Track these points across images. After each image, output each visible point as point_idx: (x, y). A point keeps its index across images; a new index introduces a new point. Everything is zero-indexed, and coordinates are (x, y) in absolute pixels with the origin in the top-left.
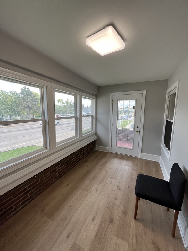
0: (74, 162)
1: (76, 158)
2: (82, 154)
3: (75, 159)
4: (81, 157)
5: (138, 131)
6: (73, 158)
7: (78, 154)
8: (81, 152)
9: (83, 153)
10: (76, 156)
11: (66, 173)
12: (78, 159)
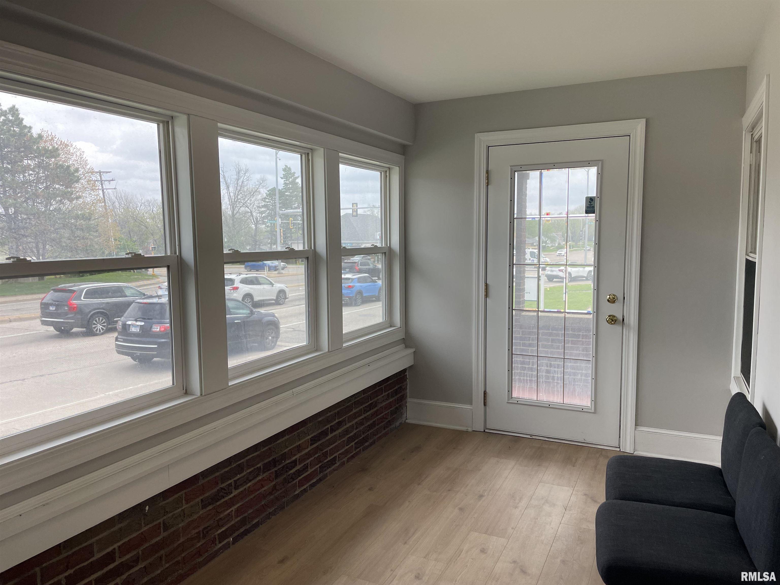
0: (305, 468)
1: (317, 449)
2: (341, 436)
3: (309, 455)
4: (337, 449)
5: (613, 320)
6: (299, 449)
7: (325, 433)
8: (340, 424)
9: (347, 431)
10: (314, 440)
11: (268, 517)
12: (325, 455)
